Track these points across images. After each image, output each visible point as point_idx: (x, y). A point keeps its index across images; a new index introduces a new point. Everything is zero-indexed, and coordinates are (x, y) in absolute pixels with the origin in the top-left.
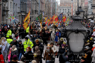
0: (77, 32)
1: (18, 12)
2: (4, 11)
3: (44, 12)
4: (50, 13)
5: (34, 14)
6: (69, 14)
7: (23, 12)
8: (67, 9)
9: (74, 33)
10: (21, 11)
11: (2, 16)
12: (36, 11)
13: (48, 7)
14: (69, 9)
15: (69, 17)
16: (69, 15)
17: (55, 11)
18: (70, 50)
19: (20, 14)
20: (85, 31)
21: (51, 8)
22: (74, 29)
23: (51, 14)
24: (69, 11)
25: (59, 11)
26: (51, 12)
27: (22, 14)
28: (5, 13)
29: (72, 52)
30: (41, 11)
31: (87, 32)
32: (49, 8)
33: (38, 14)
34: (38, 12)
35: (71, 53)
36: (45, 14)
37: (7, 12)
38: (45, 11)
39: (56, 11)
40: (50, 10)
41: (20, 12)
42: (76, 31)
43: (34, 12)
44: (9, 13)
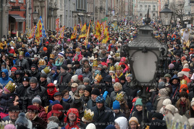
0: (146, 50)
1: (73, 10)
2: (50, 9)
3: (114, 11)
4: (125, 11)
5: (99, 13)
6: (155, 13)
7: (81, 10)
8: (151, 6)
9: (140, 52)
10: (78, 10)
11: (48, 18)
12: (101, 8)
13: (120, 3)
14: (154, 6)
15: (154, 17)
16: (154, 15)
17: (132, 9)
18: (135, 80)
19: (76, 14)
20: (157, 49)
21: (126, 4)
22: (140, 46)
23: (126, 14)
24: (154, 9)
25: (139, 9)
26: (126, 9)
27: (79, 14)
28: (52, 13)
29: (138, 82)
30: (110, 9)
31: (160, 50)
32: (122, 3)
33: (104, 13)
34: (104, 10)
35: (136, 84)
36: (116, 13)
37: (55, 11)
38: (116, 8)
39: (134, 8)
40: (125, 6)
41: (76, 11)
42: (144, 50)
43: (99, 10)
44: (59, 13)
